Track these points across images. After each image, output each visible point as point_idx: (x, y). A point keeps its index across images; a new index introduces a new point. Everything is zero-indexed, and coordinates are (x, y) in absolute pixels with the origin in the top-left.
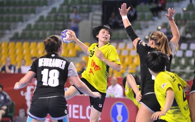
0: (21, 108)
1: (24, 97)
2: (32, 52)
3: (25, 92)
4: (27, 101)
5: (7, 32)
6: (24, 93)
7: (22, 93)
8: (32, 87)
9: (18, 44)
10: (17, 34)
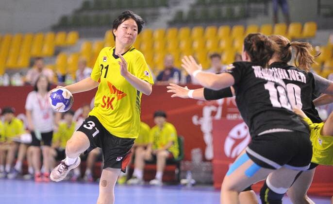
0: (196, 147)
1: (199, 126)
2: (210, 44)
3: (201, 118)
4: (204, 133)
5: (163, 10)
6: (198, 119)
7: (195, 120)
8: (213, 108)
9: (184, 31)
10: (180, 14)
